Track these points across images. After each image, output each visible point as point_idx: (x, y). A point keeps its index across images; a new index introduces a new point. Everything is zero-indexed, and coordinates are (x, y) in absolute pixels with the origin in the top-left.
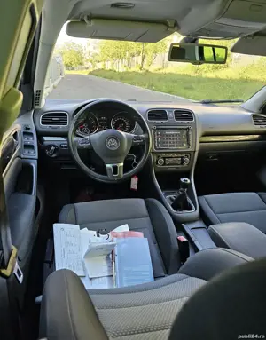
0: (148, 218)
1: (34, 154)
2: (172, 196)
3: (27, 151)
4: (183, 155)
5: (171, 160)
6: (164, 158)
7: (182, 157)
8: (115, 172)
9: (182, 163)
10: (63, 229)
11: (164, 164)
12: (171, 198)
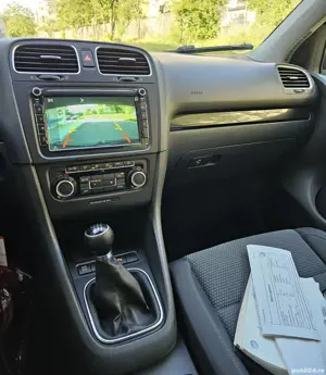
4: (130, 164)
7: (127, 170)
9: (128, 185)
11: (78, 193)
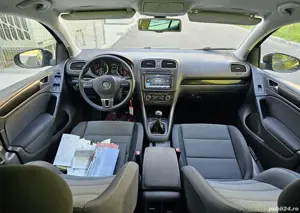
0: (131, 137)
1: (60, 89)
3: (54, 88)
5: (156, 97)
6: (151, 95)
8: (107, 105)
9: (164, 99)
11: (151, 100)
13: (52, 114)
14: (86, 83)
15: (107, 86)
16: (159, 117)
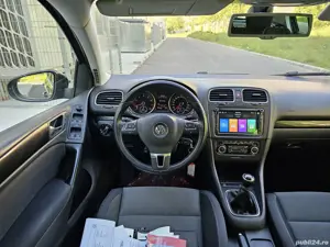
0: (199, 218)
1: (80, 138)
2: (234, 190)
3: (72, 135)
4: (251, 143)
5: (235, 148)
6: (227, 145)
7: (249, 145)
8: (161, 164)
9: (249, 152)
10: (95, 226)
11: (227, 152)
12: (232, 194)
13: (68, 182)
14: (126, 126)
15: (161, 132)
16: (248, 184)
